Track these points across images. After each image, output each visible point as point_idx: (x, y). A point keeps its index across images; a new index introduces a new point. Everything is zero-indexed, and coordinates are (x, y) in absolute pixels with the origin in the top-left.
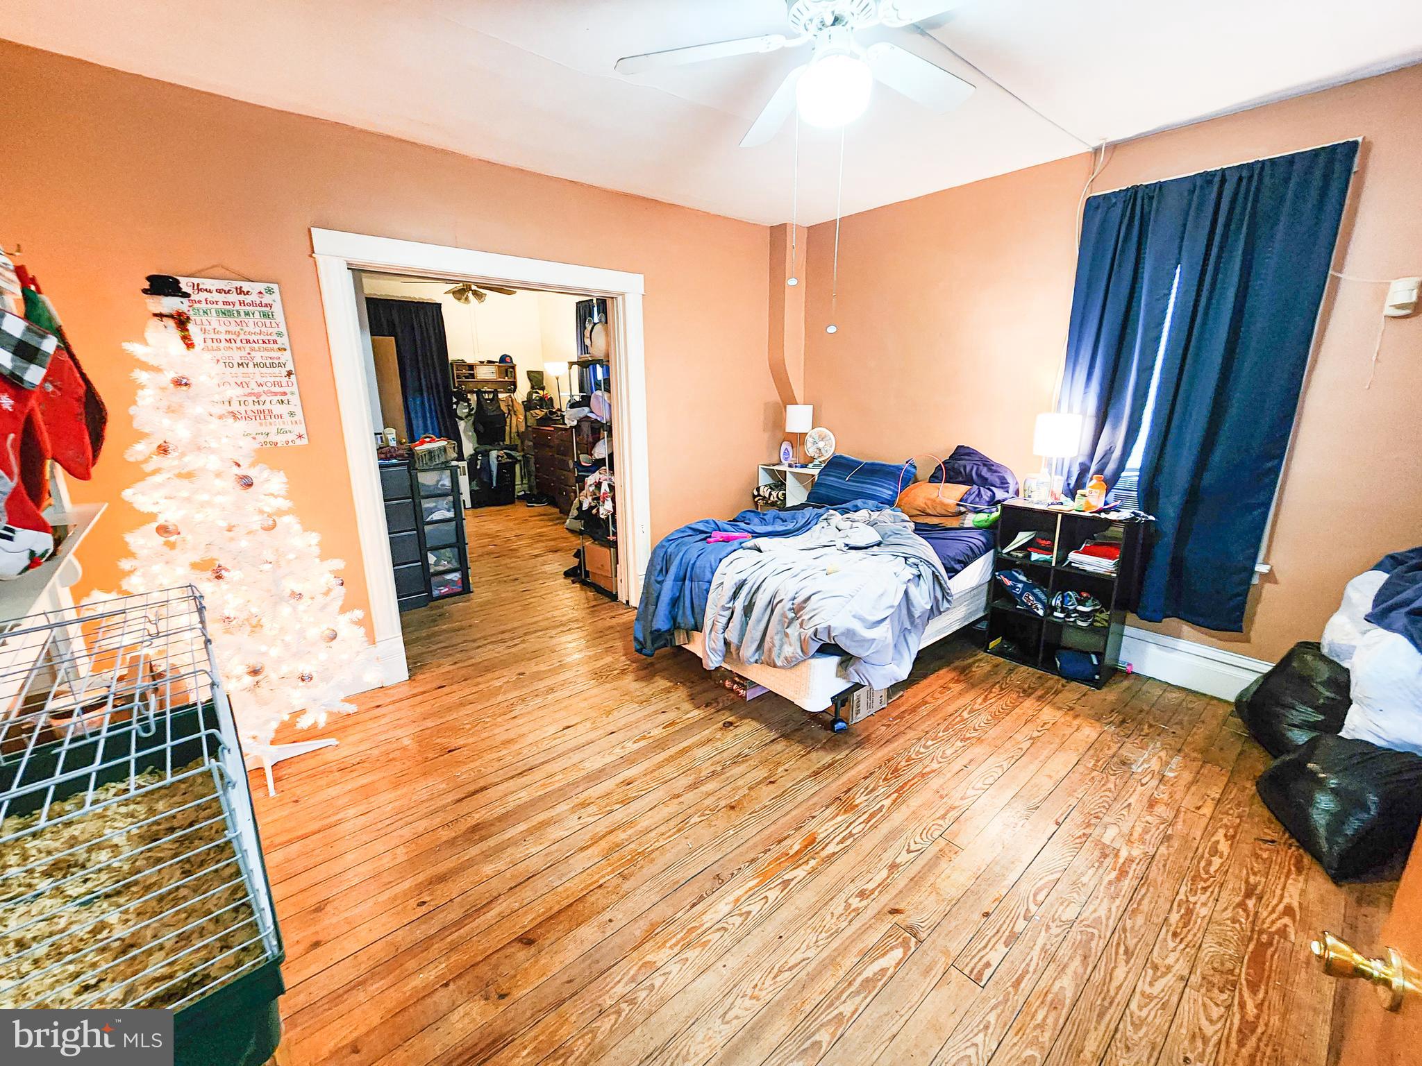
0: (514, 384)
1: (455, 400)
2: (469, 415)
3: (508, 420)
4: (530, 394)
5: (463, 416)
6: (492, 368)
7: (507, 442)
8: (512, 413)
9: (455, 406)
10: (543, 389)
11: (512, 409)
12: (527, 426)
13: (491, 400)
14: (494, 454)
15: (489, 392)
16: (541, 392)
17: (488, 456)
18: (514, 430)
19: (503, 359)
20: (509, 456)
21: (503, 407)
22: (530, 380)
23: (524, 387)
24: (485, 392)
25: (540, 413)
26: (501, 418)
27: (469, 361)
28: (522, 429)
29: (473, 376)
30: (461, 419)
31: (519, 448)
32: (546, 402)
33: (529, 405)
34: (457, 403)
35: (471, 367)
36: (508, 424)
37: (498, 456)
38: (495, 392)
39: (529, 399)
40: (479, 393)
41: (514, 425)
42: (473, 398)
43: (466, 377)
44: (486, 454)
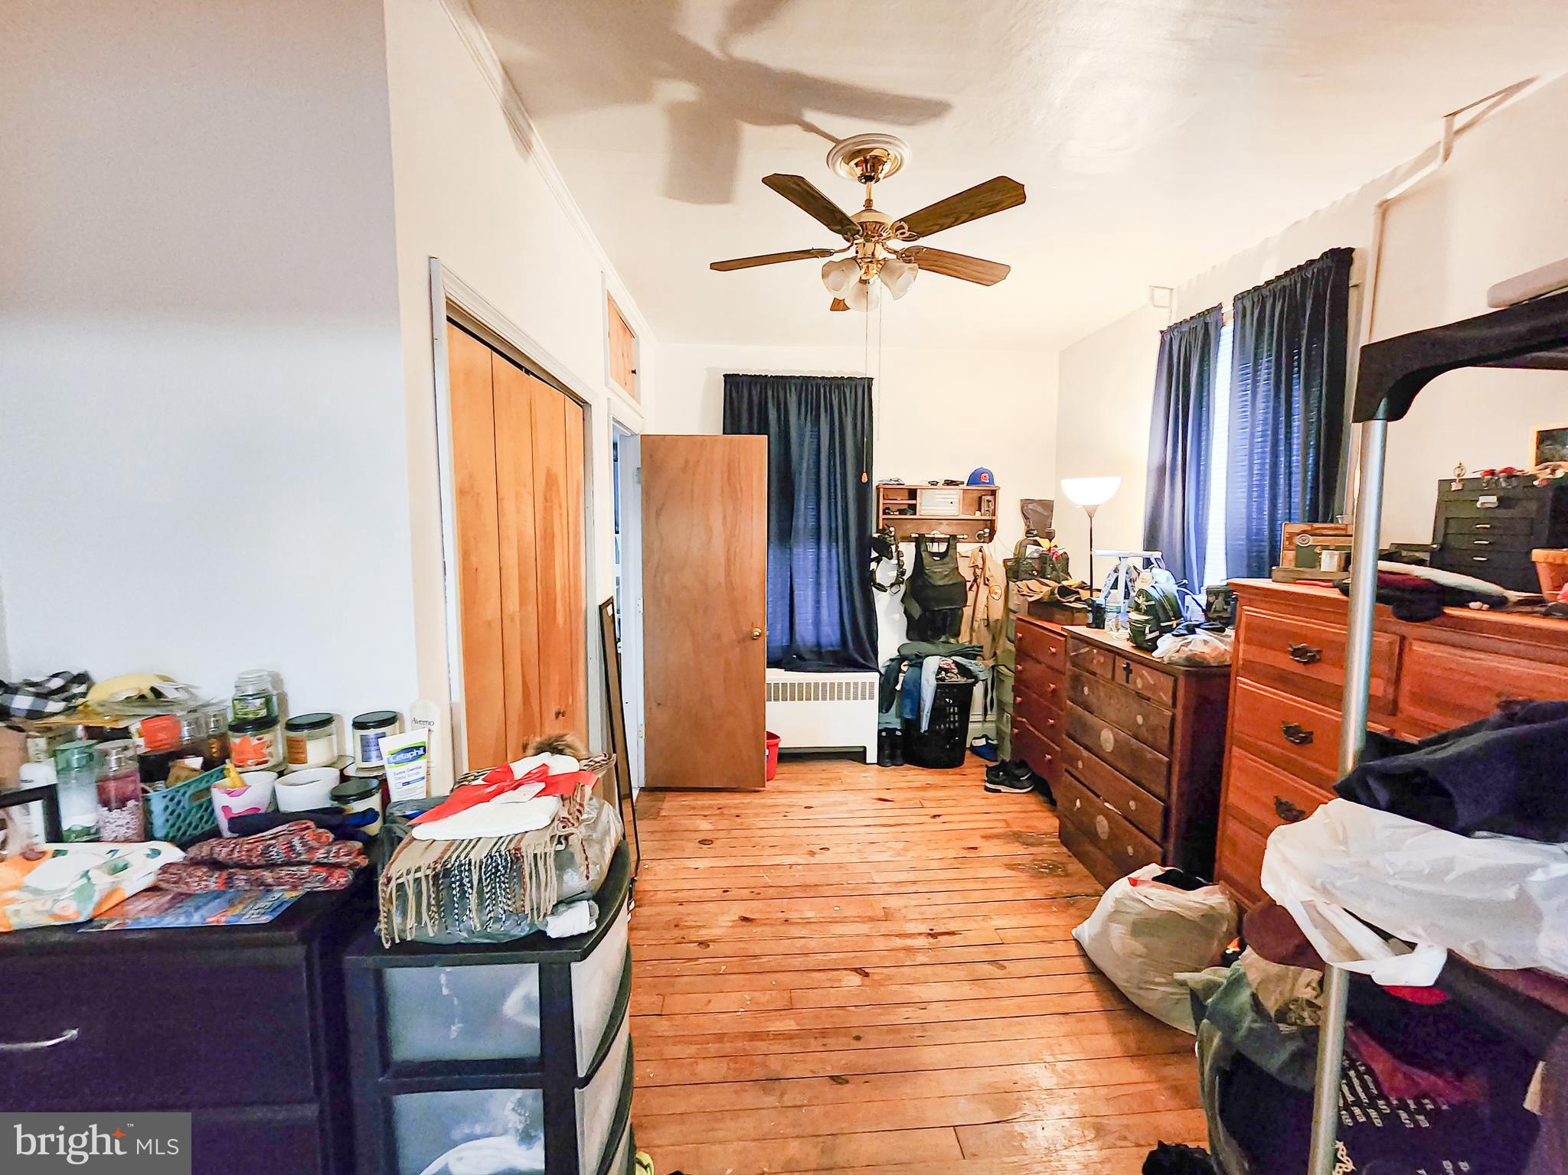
0: (991, 526)
1: (874, 554)
2: (897, 583)
3: (971, 595)
4: (1021, 546)
5: (886, 584)
6: (955, 494)
7: (964, 638)
8: (980, 581)
9: (873, 565)
10: (1050, 536)
11: (980, 575)
12: (1008, 610)
13: (943, 555)
14: (931, 664)
15: (939, 540)
16: (1045, 543)
17: (920, 666)
18: (981, 614)
19: (975, 478)
20: (964, 671)
21: (966, 572)
22: (1026, 517)
23: (1010, 531)
24: (933, 540)
25: (1039, 589)
26: (958, 592)
27: (909, 482)
28: (997, 613)
29: (913, 508)
30: (882, 588)
31: (987, 652)
32: (1052, 565)
33: (1015, 570)
34: (878, 560)
35: (912, 493)
36: (970, 601)
37: (941, 669)
38: (951, 541)
39: (1018, 559)
40: (920, 541)
41: (981, 605)
42: (908, 550)
43: (902, 512)
44: (917, 662)
